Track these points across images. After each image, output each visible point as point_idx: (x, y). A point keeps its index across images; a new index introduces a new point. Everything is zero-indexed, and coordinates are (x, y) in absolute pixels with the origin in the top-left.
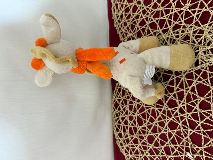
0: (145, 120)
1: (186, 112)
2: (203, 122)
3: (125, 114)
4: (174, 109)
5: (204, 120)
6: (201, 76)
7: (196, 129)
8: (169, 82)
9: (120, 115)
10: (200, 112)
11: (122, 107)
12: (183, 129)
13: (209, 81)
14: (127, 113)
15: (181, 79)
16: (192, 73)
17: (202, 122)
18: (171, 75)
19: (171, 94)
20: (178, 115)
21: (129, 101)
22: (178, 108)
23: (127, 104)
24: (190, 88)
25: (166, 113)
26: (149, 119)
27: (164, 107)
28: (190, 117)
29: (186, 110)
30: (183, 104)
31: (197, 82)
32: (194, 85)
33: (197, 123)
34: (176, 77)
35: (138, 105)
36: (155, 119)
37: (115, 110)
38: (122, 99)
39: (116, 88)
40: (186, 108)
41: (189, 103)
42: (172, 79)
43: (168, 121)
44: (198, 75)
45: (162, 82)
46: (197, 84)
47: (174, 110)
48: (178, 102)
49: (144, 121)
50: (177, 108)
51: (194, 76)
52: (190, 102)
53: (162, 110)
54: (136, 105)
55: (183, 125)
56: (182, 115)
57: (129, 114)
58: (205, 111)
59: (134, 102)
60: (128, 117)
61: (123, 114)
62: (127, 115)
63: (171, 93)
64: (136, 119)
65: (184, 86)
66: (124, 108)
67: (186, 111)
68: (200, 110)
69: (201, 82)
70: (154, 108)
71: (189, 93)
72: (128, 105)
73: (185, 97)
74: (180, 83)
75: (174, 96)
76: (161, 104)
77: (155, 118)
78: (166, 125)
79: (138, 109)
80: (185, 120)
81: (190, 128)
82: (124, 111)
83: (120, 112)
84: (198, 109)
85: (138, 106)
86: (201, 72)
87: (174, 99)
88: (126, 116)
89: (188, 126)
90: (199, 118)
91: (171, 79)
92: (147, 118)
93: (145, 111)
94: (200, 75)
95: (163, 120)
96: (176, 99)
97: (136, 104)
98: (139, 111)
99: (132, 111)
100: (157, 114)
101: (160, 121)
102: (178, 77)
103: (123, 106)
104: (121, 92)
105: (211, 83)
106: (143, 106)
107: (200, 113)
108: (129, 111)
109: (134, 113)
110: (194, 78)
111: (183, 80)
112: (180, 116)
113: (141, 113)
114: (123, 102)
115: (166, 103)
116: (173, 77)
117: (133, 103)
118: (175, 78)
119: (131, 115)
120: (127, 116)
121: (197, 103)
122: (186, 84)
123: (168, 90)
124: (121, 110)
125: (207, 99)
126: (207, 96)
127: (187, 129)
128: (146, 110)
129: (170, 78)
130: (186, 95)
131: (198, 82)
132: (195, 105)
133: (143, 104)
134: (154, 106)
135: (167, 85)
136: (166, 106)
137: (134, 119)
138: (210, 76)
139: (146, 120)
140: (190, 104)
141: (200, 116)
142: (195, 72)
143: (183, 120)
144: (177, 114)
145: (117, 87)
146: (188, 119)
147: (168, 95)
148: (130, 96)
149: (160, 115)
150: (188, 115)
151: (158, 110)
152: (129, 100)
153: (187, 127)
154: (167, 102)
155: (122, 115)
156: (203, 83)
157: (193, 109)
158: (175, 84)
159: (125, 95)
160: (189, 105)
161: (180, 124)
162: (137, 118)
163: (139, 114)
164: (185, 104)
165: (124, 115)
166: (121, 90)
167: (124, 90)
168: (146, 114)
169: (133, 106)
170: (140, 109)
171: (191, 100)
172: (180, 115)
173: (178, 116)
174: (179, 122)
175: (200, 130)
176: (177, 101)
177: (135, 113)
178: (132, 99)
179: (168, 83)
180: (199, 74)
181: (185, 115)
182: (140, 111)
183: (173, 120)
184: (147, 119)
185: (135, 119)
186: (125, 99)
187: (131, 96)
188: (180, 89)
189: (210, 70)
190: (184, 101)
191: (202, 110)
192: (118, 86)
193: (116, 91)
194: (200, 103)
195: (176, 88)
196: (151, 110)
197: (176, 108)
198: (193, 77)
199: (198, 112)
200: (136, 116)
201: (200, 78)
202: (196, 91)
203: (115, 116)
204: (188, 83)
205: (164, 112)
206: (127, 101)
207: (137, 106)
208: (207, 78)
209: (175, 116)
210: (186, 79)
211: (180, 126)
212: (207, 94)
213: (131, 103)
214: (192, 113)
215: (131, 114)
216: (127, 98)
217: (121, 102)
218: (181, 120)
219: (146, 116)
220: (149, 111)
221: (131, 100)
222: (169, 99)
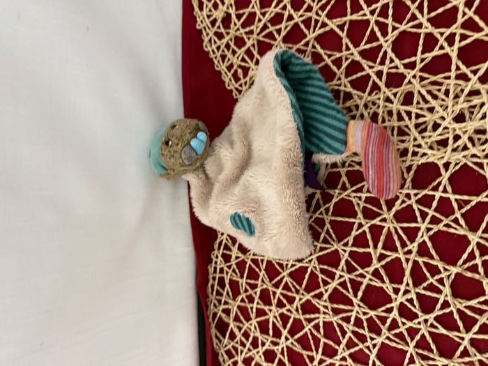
0: (310, 353)
1: (420, 314)
2: (475, 333)
3: (251, 348)
4: (383, 311)
5: (476, 328)
6: (436, 210)
7: (459, 357)
8: (351, 239)
9: (237, 353)
10: (459, 306)
11: (240, 329)
12: (421, 361)
13: (462, 222)
14: (255, 344)
15: (384, 227)
16: (410, 206)
17: (470, 335)
18: (352, 220)
19: (367, 272)
20: (400, 324)
21: (254, 310)
22: (395, 305)
23: (251, 319)
24: (414, 247)
25: (365, 324)
26: (320, 350)
27: (356, 308)
28: (432, 326)
29: (417, 307)
30: (406, 292)
31: (428, 230)
32: (423, 236)
33: (456, 339)
34: (369, 225)
35: (282, 315)
36: (337, 347)
37: (220, 341)
38: (234, 307)
39: (211, 277)
40: (416, 303)
41: (422, 286)
42: (360, 231)
43: (374, 346)
44: (426, 210)
45: (332, 242)
46: (431, 233)
47: (384, 314)
48: (392, 291)
49: (308, 356)
50: (392, 308)
51: (418, 213)
52: (425, 285)
53: (353, 319)
54: (275, 317)
55: (420, 351)
56: (409, 324)
57: (263, 344)
58: (473, 303)
59: (270, 311)
60: (261, 353)
61: (246, 350)
62: (257, 350)
63: (367, 269)
64: (284, 357)
65: (398, 244)
66: (245, 331)
67: (417, 310)
68: (456, 303)
69: (441, 227)
70: (328, 318)
71: (416, 263)
72: (254, 322)
73: (407, 273)
74: (382, 238)
75: (376, 274)
76: (345, 304)
77: (339, 343)
78: (373, 357)
79: (285, 328)
80: (423, 336)
81: (441, 355)
82: (247, 339)
83: (237, 345)
84: (450, 299)
85: (281, 320)
86: (434, 199)
87: (379, 284)
88: (254, 351)
89: (435, 351)
90: (460, 324)
91: (357, 230)
92: (313, 347)
93: (306, 329)
94: (433, 208)
95: (361, 346)
96: (383, 282)
97: (277, 315)
98: (289, 332)
99: (268, 334)
100: (339, 334)
101: (352, 350)
102: (374, 222)
103: (241, 325)
104: (227, 286)
105: (467, 223)
106: (297, 317)
107: (459, 311)
108: (261, 337)
109: (274, 339)
110: (419, 219)
111: (389, 228)
112: (406, 327)
113: (296, 337)
114: (239, 313)
115: (359, 297)
116: (360, 226)
117: (268, 312)
118: (366, 228)
119: (269, 348)
120: (258, 352)
121: (444, 286)
122: (400, 238)
123: (356, 263)
124: (238, 339)
125: (469, 269)
126: (465, 262)
127: (433, 359)
128: (308, 328)
129: (352, 230)
130: (408, 268)
131: (431, 229)
132: (440, 292)
133: (294, 312)
134: (327, 311)
135: (348, 249)
136: (359, 306)
137: (279, 356)
138: (460, 208)
139: (314, 354)
140: (425, 289)
141: (461, 319)
142: (418, 202)
143: (418, 337)
144: (394, 325)
145: (215, 275)
146: (430, 333)
147: (356, 276)
148: (254, 296)
149: (349, 334)
150: (426, 321)
151: (340, 322)
152: (255, 305)
153: (431, 355)
154: (360, 294)
155: (242, 352)
156: (445, 229)
157: (438, 302)
158: (371, 243)
159: (240, 294)
160: (423, 292)
161: (411, 350)
162: (286, 354)
163: (291, 340)
164: (413, 291)
165: (249, 350)
166: (227, 282)
167: (235, 279)
168: (310, 336)
169: (267, 321)
170: (289, 326)
171: (426, 279)
172: (404, 324)
173: (399, 327)
174: (408, 346)
175: (469, 356)
176: (388, 287)
177: (280, 338)
178: (260, 302)
179: (350, 243)
180: (430, 207)
181: (419, 323)
182: (292, 332)
183: (387, 342)
184: (317, 352)
185: (282, 357)
186: (243, 304)
187: (256, 293)
188: (388, 253)
189: (454, 192)
190: (408, 285)
191: (461, 301)
192: (215, 271)
193: (213, 286)
194: (452, 282)
195: (375, 253)
196: (321, 325)
197: (389, 306)
198: (416, 217)
199: (452, 308)
200: (283, 349)
201: (433, 217)
202: (433, 252)
203: (226, 357)
204: (405, 233)
205: (358, 323)
206: (250, 310)
207: (279, 318)
208: (453, 213)
209: (390, 329)
210: (398, 226)
211: (411, 354)
212: (465, 256)
213: (260, 313)
214: (437, 312)
215: (268, 343)
216: (246, 300)
217: (232, 315)
218: (412, 339)
219: (312, 342)
220: (317, 327)
221: (259, 306)
222: (363, 287)
